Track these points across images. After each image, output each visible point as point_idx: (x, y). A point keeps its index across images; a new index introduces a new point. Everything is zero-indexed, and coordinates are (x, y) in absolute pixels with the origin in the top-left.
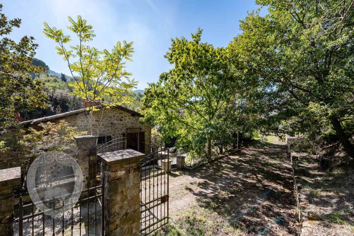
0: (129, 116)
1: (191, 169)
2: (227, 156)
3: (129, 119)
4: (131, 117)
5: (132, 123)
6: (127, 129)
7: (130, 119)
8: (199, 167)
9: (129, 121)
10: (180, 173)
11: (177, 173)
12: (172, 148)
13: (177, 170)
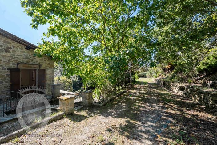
0: (22, 48)
1: (101, 105)
2: (127, 90)
3: (21, 52)
4: (24, 50)
5: (27, 58)
6: (18, 64)
7: (24, 52)
8: (108, 102)
9: (21, 54)
10: (87, 113)
11: (84, 113)
12: (78, 91)
13: (83, 109)
